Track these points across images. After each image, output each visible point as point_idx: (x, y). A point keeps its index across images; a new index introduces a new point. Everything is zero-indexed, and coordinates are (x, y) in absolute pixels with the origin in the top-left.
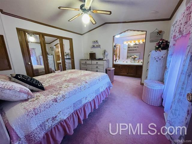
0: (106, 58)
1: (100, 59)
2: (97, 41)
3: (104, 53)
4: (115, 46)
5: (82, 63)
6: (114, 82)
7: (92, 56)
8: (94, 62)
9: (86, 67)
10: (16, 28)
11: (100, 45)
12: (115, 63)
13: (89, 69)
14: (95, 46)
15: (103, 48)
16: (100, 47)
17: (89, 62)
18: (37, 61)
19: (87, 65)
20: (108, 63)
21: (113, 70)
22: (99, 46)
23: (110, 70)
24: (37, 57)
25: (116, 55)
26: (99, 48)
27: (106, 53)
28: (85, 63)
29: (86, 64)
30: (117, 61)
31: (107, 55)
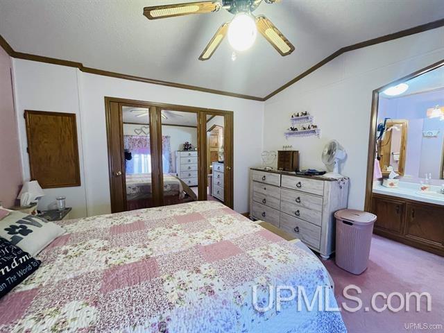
0: (336, 170)
1: (310, 174)
2: (306, 114)
3: (330, 152)
4: (381, 128)
5: (254, 177)
6: (370, 273)
7: (288, 161)
8: (291, 181)
9: (265, 192)
10: (105, 97)
11: (316, 127)
12: (377, 188)
13: (272, 199)
14: (300, 130)
15: (326, 134)
16: (314, 132)
17: (274, 178)
18: (170, 162)
19: (267, 187)
20: (344, 190)
21: (367, 225)
22: (312, 129)
23: (351, 224)
24: (170, 154)
25: (383, 159)
26: (312, 137)
27: (338, 154)
28: (261, 181)
29: (263, 182)
30: (389, 181)
31: (341, 162)
